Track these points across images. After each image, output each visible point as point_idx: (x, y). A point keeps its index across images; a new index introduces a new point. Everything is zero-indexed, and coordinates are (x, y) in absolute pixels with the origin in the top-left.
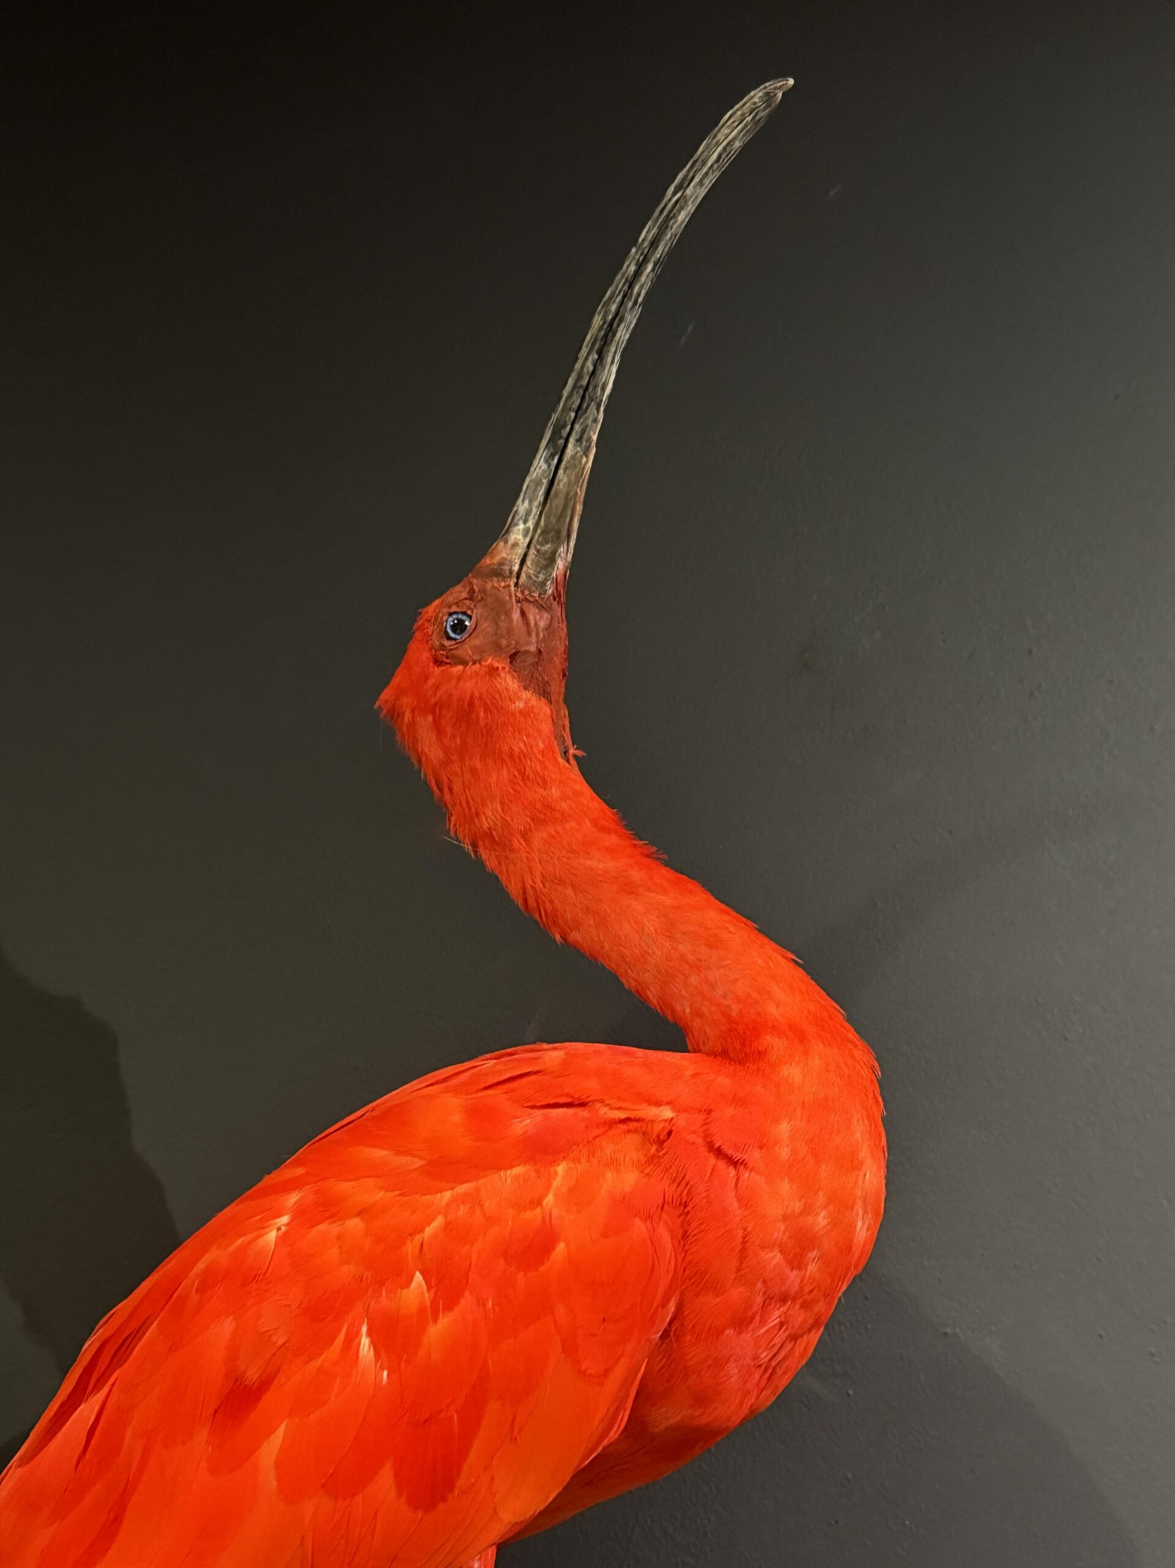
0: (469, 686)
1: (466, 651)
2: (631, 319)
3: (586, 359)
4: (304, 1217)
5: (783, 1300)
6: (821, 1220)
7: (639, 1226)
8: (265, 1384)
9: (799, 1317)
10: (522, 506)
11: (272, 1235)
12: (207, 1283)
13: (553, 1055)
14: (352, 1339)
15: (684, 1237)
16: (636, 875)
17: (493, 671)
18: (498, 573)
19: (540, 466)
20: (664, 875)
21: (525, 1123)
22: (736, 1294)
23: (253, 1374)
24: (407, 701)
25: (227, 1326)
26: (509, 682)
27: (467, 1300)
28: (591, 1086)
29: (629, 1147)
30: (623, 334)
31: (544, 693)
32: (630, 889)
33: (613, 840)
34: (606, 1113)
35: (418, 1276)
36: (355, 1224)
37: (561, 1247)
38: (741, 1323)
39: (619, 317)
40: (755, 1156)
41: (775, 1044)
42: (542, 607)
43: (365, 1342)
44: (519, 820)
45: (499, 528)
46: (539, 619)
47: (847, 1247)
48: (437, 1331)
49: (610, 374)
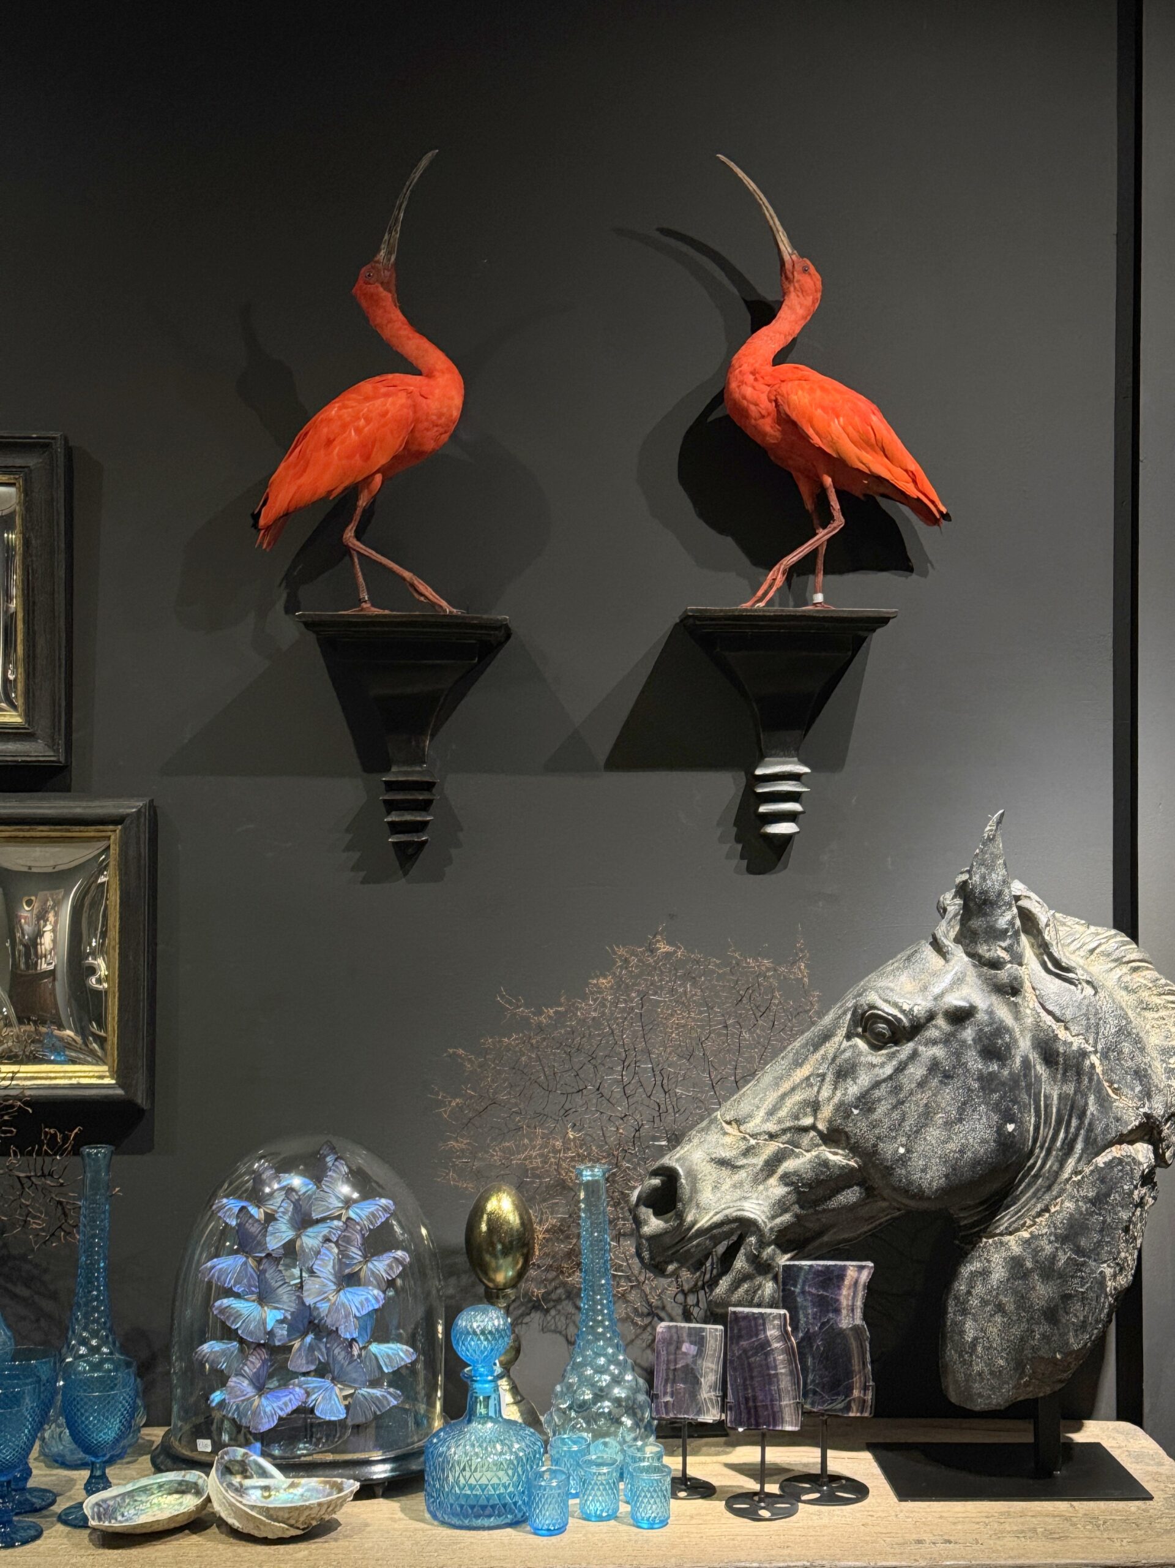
0: (372, 290)
1: (371, 281)
2: (405, 203)
3: (396, 212)
4: (340, 408)
5: (437, 426)
6: (445, 410)
7: (405, 410)
8: (334, 440)
9: (442, 430)
10: (383, 246)
11: (333, 412)
12: (322, 421)
13: (390, 376)
14: (350, 432)
15: (415, 412)
16: (411, 335)
17: (377, 287)
18: (378, 262)
19: (386, 237)
20: (417, 335)
21: (383, 390)
22: (426, 424)
23: (332, 438)
24: (358, 292)
25: (325, 430)
26: (381, 289)
27: (371, 424)
28: (398, 382)
29: (403, 395)
30: (404, 206)
31: (390, 291)
32: (409, 338)
33: (406, 327)
34: (400, 388)
35: (363, 420)
36: (350, 410)
37: (389, 415)
38: (427, 430)
39: (403, 202)
40: (430, 397)
41: (437, 374)
42: (388, 270)
43: (353, 433)
44: (385, 322)
45: (378, 250)
46: (387, 273)
47: (451, 416)
48: (366, 429)
49: (402, 215)
